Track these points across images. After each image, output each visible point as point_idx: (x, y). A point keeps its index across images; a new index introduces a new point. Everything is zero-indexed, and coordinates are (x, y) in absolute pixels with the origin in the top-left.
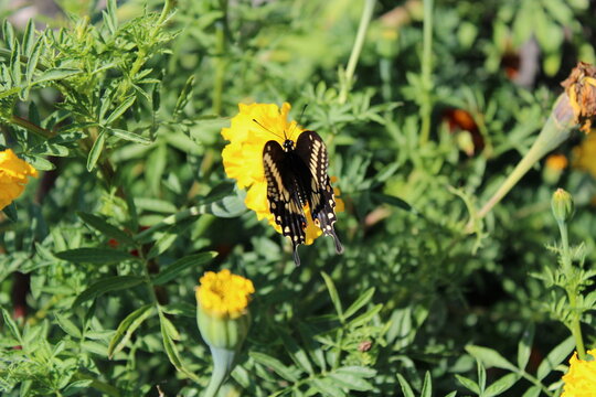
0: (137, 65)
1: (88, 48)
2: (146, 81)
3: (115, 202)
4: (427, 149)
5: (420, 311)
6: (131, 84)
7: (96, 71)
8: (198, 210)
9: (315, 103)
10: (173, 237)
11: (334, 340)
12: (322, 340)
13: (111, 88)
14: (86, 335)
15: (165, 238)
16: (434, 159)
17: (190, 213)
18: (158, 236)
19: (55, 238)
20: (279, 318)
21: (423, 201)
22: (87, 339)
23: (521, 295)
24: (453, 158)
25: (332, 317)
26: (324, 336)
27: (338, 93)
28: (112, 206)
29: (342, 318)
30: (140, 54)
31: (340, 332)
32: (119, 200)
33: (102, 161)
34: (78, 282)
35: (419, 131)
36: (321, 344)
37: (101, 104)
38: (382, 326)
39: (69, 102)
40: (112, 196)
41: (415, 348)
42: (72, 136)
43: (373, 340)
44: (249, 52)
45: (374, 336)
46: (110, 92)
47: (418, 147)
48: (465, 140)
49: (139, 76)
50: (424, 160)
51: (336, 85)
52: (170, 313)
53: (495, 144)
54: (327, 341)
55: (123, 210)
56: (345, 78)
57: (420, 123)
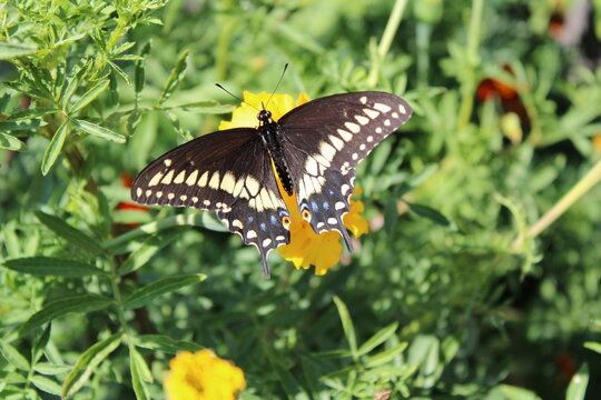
0: (116, 35)
1: (54, 9)
2: (126, 58)
3: (83, 198)
4: (466, 134)
5: (449, 344)
6: (106, 60)
7: (61, 42)
8: (186, 219)
9: (339, 83)
10: (152, 250)
11: (345, 383)
12: (330, 383)
13: (80, 64)
14: (36, 367)
15: (142, 250)
16: (474, 147)
17: (175, 221)
18: (134, 247)
19: (6, 236)
20: (279, 344)
21: (459, 195)
22: (36, 373)
23: (561, 303)
24: (496, 144)
25: (345, 354)
26: (332, 377)
27: (368, 72)
28: (80, 202)
29: (355, 354)
30: (120, 21)
31: (353, 374)
32: (89, 195)
33: (69, 149)
34: (34, 293)
35: (458, 111)
36: (329, 388)
37: (66, 83)
38: (404, 368)
39: (26, 78)
40: (81, 191)
41: (441, 386)
42: (28, 122)
43: (392, 384)
44: (262, 11)
45: (394, 379)
46: (78, 69)
47: (455, 130)
48: (512, 124)
49: (116, 51)
50: (461, 146)
51: (366, 63)
52: (142, 346)
53: (544, 130)
54: (335, 383)
55: (93, 209)
56: (378, 54)
57: (460, 100)
